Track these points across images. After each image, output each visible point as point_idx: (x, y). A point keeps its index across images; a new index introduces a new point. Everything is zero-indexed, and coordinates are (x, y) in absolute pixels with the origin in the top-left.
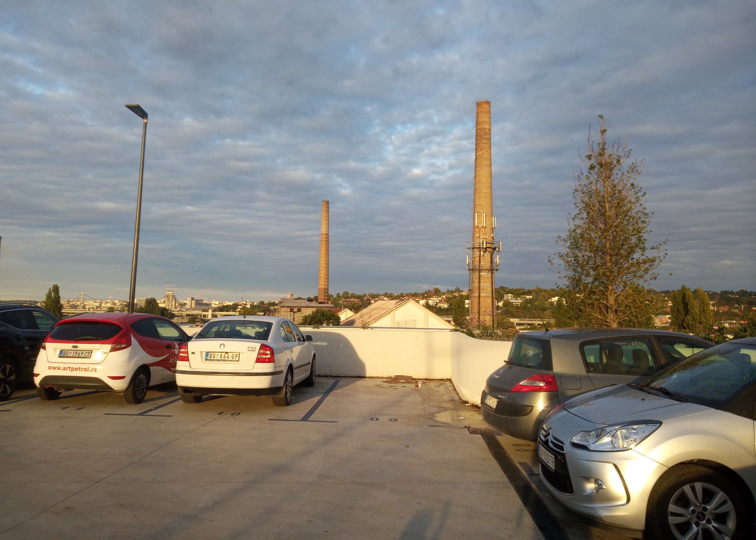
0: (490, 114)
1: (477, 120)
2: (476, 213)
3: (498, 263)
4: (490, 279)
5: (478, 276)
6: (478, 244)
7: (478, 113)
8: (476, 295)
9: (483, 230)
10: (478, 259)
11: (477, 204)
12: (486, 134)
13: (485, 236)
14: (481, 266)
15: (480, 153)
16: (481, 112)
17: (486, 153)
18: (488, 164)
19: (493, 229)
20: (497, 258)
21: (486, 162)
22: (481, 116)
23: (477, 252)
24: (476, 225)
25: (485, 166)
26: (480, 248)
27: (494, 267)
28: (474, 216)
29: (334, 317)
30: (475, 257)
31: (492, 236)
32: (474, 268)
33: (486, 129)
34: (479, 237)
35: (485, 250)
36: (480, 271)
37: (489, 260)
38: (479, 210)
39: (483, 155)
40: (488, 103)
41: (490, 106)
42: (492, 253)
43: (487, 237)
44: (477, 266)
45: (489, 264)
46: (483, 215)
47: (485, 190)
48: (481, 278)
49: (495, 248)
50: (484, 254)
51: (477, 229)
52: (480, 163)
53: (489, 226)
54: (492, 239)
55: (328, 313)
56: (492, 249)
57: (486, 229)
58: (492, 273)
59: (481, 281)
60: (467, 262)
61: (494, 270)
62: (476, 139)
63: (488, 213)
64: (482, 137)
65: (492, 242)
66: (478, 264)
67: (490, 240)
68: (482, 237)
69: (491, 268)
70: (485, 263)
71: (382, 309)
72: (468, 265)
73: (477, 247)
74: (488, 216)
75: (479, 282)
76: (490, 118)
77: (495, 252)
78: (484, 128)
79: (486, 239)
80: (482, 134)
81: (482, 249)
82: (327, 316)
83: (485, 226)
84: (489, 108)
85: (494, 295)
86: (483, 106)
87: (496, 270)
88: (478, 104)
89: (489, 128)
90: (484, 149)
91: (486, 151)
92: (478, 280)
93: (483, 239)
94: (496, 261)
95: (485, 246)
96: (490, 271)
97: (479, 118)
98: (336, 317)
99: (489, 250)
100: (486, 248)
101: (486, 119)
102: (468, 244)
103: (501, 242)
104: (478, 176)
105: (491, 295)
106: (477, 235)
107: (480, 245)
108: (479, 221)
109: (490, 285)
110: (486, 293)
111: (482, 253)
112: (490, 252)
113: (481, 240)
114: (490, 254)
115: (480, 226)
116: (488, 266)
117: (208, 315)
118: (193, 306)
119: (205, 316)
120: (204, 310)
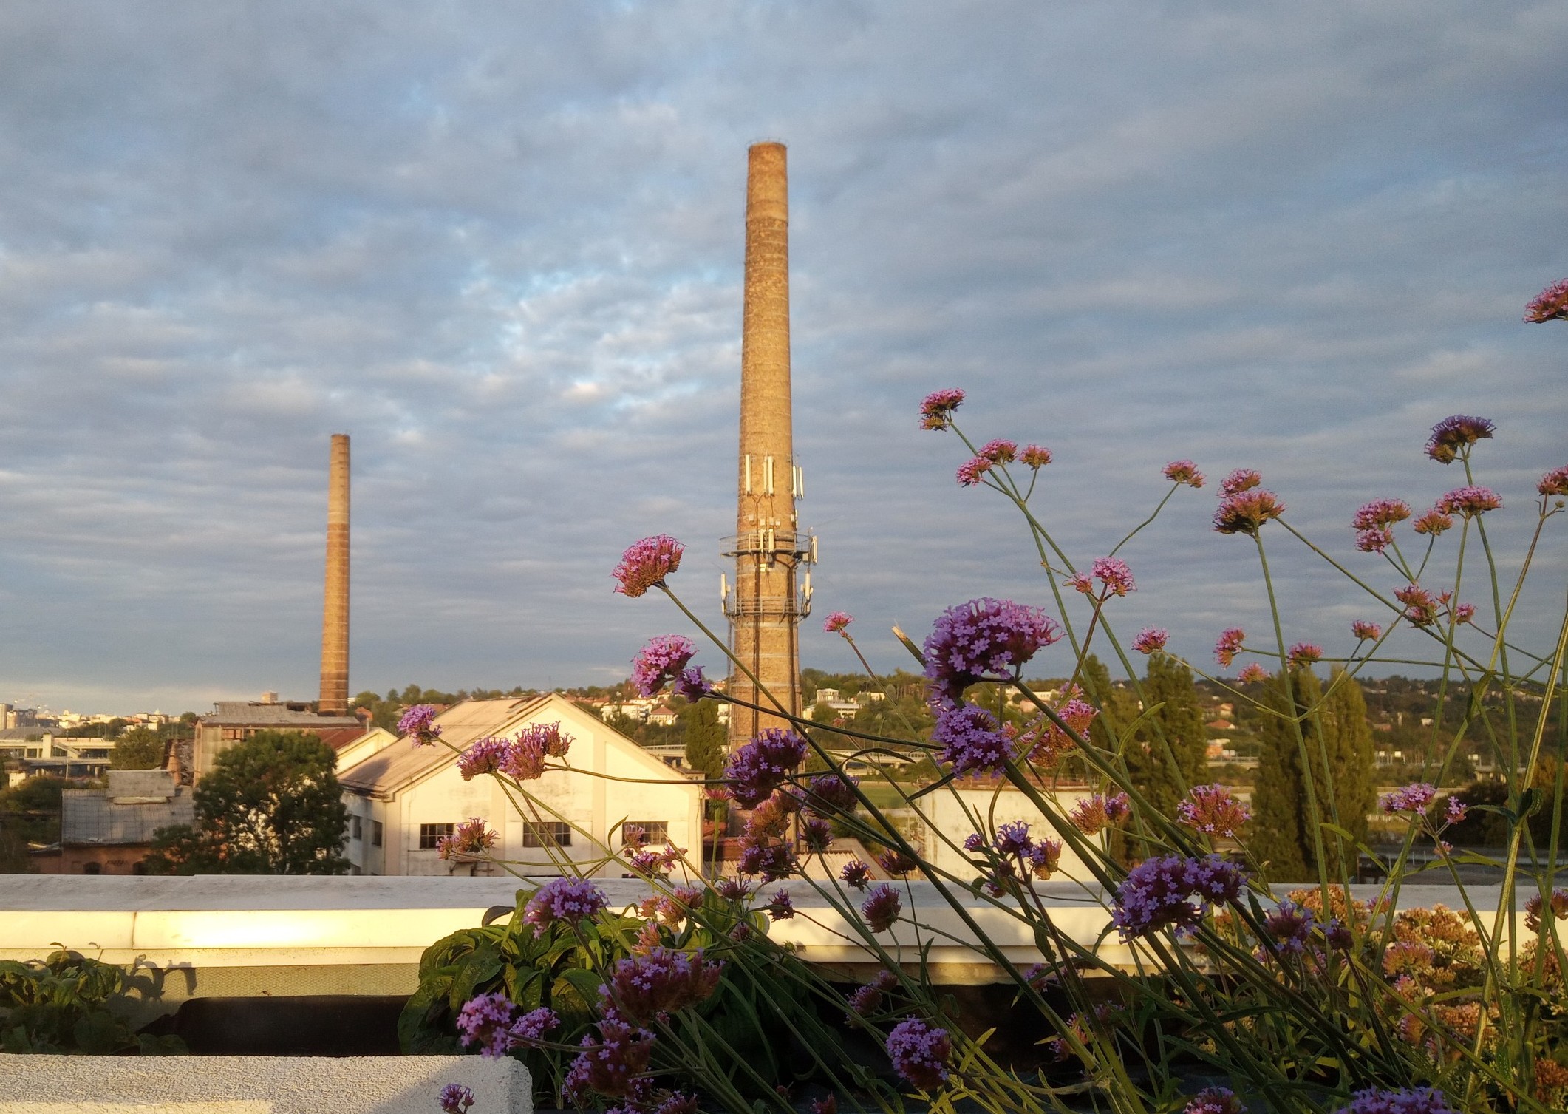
0: (786, 179)
1: (749, 197)
2: (748, 457)
3: (807, 594)
4: (786, 639)
5: (751, 631)
6: (754, 543)
7: (751, 177)
8: (747, 686)
9: (765, 502)
10: (752, 584)
11: (748, 429)
12: (774, 234)
13: (771, 520)
14: (761, 603)
15: (758, 289)
16: (762, 173)
17: (773, 288)
18: (780, 320)
19: (793, 500)
20: (804, 582)
21: (774, 313)
22: (759, 185)
23: (750, 566)
24: (748, 488)
25: (773, 324)
26: (758, 553)
27: (798, 608)
28: (742, 464)
30: (744, 580)
31: (792, 519)
32: (740, 608)
33: (775, 220)
34: (756, 524)
35: (771, 560)
36: (757, 617)
37: (784, 587)
38: (755, 448)
39: (768, 293)
40: (780, 149)
41: (784, 158)
42: (791, 569)
43: (778, 523)
44: (750, 603)
45: (784, 598)
46: (767, 462)
47: (771, 392)
48: (761, 638)
49: (798, 555)
50: (770, 569)
51: (749, 501)
52: (757, 315)
53: (783, 492)
54: (790, 529)
56: (790, 558)
57: (775, 500)
58: (791, 624)
59: (762, 645)
60: (723, 594)
61: (797, 615)
62: (748, 249)
63: (779, 455)
64: (764, 245)
65: (790, 537)
66: (753, 598)
67: (785, 531)
68: (762, 522)
69: (788, 608)
70: (772, 595)
71: (471, 726)
72: (724, 603)
73: (750, 551)
74: (780, 464)
75: (756, 649)
76: (785, 190)
77: (800, 565)
78: (770, 218)
79: (774, 527)
80: (763, 235)
81: (765, 557)
83: (771, 491)
84: (782, 163)
85: (797, 686)
86: (767, 157)
87: (802, 615)
88: (754, 153)
89: (783, 218)
90: (769, 276)
91: (775, 284)
92: (752, 643)
93: (766, 530)
94: (802, 589)
95: (771, 549)
96: (786, 619)
97: (756, 190)
99: (782, 560)
100: (774, 554)
101: (773, 194)
102: (725, 543)
103: (814, 538)
104: (753, 351)
105: (788, 685)
106: (751, 518)
107: (758, 546)
108: (755, 479)
109: (786, 658)
110: (776, 681)
111: (763, 567)
112: (787, 566)
113: (762, 532)
114: (786, 569)
115: (759, 491)
116: (779, 603)
117: (41, 750)
118: (11, 725)
119: (32, 752)
120: (33, 738)
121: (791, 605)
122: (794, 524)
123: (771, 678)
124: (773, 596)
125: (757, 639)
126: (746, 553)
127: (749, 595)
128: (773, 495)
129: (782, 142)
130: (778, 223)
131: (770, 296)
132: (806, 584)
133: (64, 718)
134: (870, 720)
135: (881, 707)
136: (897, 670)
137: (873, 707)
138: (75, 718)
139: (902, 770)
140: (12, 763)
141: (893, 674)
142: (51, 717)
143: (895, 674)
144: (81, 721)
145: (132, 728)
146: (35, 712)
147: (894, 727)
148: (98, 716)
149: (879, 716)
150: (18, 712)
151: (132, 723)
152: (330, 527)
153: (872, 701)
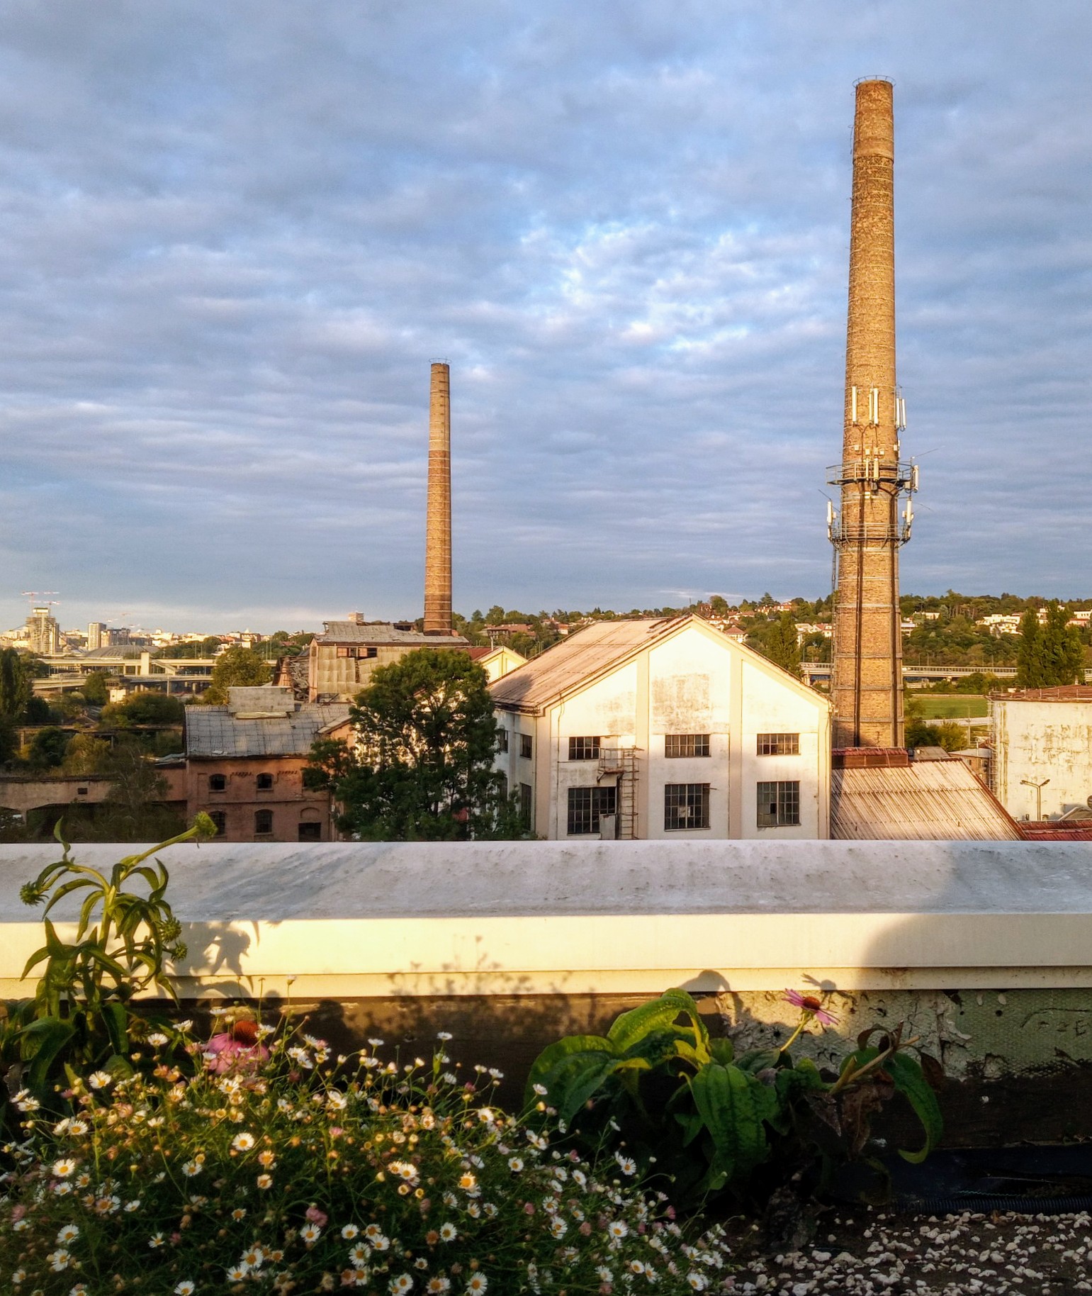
0: (892, 118)
1: (857, 134)
2: (854, 388)
3: (908, 520)
4: (888, 562)
5: (856, 555)
6: (859, 472)
7: (859, 114)
8: (850, 607)
9: (871, 432)
10: (856, 510)
11: (855, 361)
12: (879, 171)
13: (876, 450)
14: (865, 529)
15: (865, 225)
16: (870, 110)
17: (880, 224)
18: (886, 255)
19: (896, 430)
20: (906, 509)
21: (881, 249)
22: (866, 123)
23: (854, 494)
24: (854, 419)
25: (879, 259)
26: (862, 481)
27: (899, 533)
28: (848, 394)
29: (469, 670)
30: (849, 507)
31: (895, 449)
32: (846, 533)
33: (881, 157)
34: (861, 453)
35: (876, 488)
36: (861, 542)
37: (886, 513)
38: (861, 379)
39: (874, 229)
40: (886, 86)
41: (891, 96)
42: (893, 496)
43: (882, 453)
44: (854, 529)
45: (887, 524)
46: (873, 393)
47: (877, 326)
48: (864, 562)
49: (900, 483)
50: (874, 497)
51: (855, 432)
52: (864, 250)
53: (887, 423)
54: (893, 458)
55: (451, 660)
56: (893, 486)
57: (880, 430)
58: (893, 548)
59: (865, 568)
60: (829, 520)
61: (898, 540)
62: (855, 185)
63: (884, 387)
64: (871, 181)
65: (893, 466)
66: (857, 524)
67: (888, 460)
68: (867, 452)
69: (889, 534)
71: (611, 645)
72: (830, 528)
73: (855, 479)
74: (886, 395)
75: (860, 572)
76: (891, 127)
77: (902, 493)
78: (877, 155)
79: (879, 456)
80: (870, 171)
81: (869, 485)
82: (446, 667)
83: (876, 422)
84: (889, 100)
85: (897, 606)
86: (875, 95)
87: (904, 540)
88: (862, 91)
89: (889, 155)
90: (877, 212)
91: (881, 219)
92: (856, 567)
93: (872, 459)
94: (903, 516)
95: (876, 476)
96: (888, 544)
97: (863, 128)
98: (474, 671)
99: (885, 488)
100: (878, 482)
101: (880, 132)
102: (832, 471)
103: (916, 467)
104: (860, 285)
105: (889, 605)
106: (857, 447)
107: (863, 474)
108: (861, 410)
109: (888, 580)
110: (878, 602)
111: (868, 494)
112: (889, 493)
113: (867, 462)
114: (889, 497)
115: (865, 422)
116: (883, 530)
117: (139, 667)
118: (105, 644)
119: (131, 670)
120: (131, 656)
121: (893, 531)
122: (896, 453)
123: (874, 599)
124: (876, 522)
125: (861, 563)
126: (852, 481)
127: (853, 521)
128: (877, 425)
129: (889, 80)
130: (884, 160)
131: (876, 231)
132: (907, 509)
133: (156, 637)
134: (925, 637)
135: (935, 625)
136: (950, 591)
137: (927, 626)
138: (167, 636)
139: (954, 683)
140: (113, 680)
141: (946, 595)
142: (144, 636)
143: (947, 595)
144: (173, 639)
145: (227, 646)
146: (128, 631)
147: (946, 644)
148: (189, 635)
149: (933, 634)
150: (112, 631)
151: (226, 642)
152: (431, 454)
153: (926, 620)
